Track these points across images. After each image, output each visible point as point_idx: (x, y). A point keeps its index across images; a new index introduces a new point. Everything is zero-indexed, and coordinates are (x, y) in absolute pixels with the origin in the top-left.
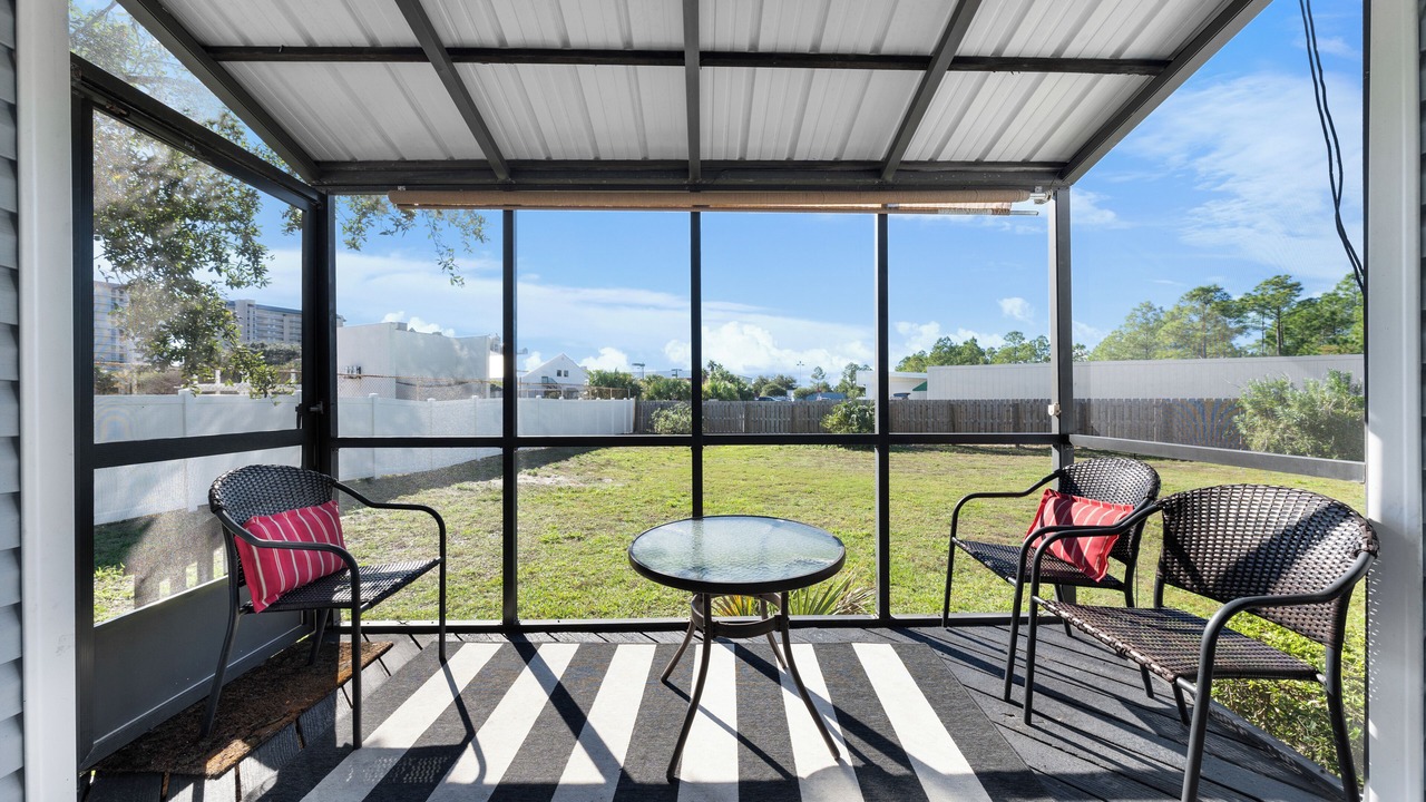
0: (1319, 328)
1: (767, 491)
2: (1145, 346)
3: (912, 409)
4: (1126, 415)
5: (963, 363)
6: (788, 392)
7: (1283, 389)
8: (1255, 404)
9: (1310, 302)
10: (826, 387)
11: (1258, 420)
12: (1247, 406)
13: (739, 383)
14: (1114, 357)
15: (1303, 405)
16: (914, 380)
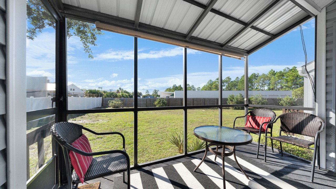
0: (233, 86)
1: (147, 120)
2: (210, 88)
3: (173, 100)
4: (211, 101)
5: (178, 90)
6: (141, 96)
7: (233, 96)
8: (230, 99)
9: (232, 82)
10: (149, 95)
11: (230, 102)
12: (229, 99)
13: (129, 93)
14: (205, 90)
15: (236, 99)
16: (170, 94)
